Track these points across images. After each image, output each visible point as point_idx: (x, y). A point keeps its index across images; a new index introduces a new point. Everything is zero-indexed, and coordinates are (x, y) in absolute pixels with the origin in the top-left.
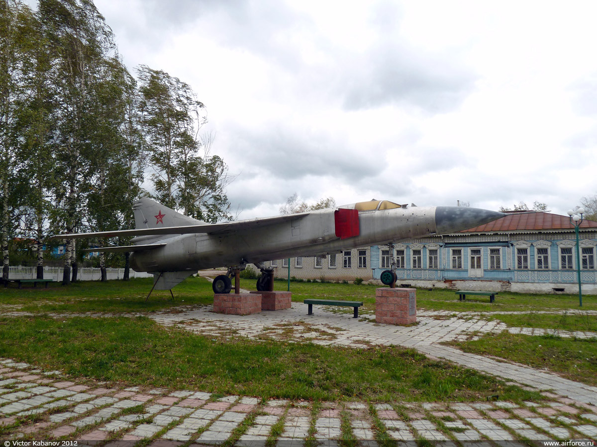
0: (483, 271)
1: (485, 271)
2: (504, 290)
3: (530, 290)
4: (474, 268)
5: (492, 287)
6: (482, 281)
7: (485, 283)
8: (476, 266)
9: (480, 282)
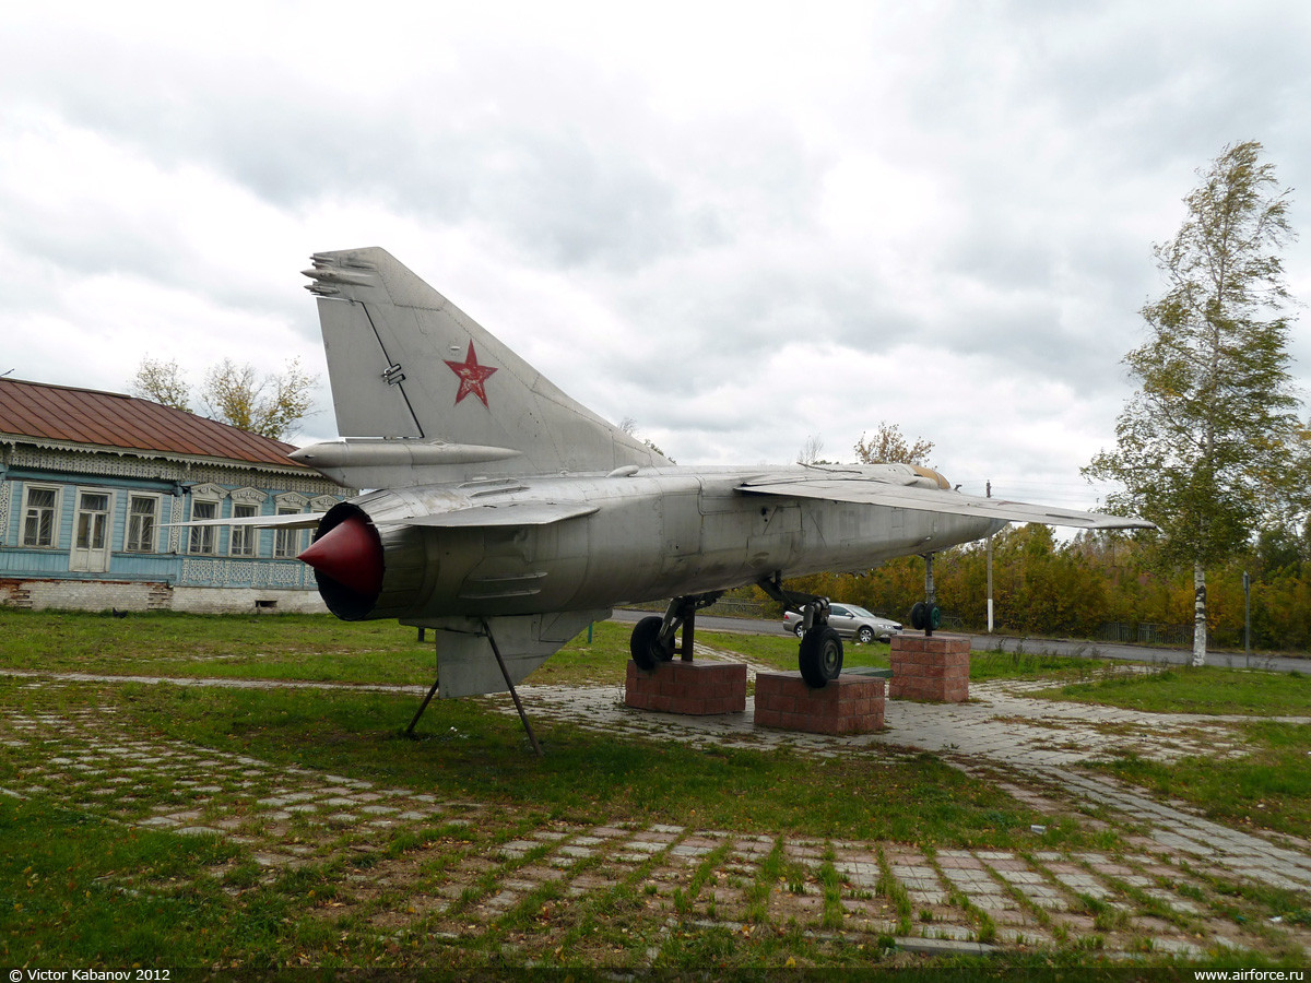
0: (109, 556)
1: (115, 555)
2: (156, 606)
3: (212, 605)
4: (86, 546)
5: (129, 598)
6: (104, 583)
7: (111, 589)
8: (91, 541)
9: (99, 585)
